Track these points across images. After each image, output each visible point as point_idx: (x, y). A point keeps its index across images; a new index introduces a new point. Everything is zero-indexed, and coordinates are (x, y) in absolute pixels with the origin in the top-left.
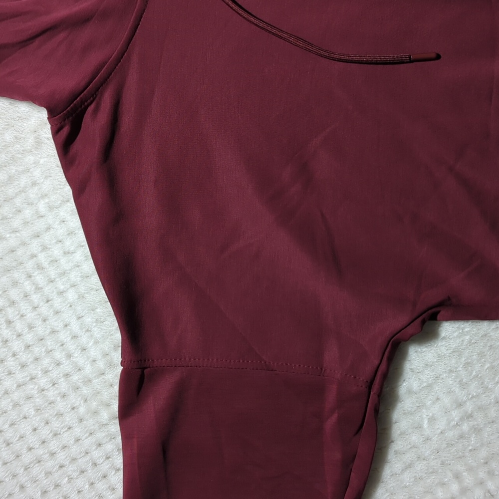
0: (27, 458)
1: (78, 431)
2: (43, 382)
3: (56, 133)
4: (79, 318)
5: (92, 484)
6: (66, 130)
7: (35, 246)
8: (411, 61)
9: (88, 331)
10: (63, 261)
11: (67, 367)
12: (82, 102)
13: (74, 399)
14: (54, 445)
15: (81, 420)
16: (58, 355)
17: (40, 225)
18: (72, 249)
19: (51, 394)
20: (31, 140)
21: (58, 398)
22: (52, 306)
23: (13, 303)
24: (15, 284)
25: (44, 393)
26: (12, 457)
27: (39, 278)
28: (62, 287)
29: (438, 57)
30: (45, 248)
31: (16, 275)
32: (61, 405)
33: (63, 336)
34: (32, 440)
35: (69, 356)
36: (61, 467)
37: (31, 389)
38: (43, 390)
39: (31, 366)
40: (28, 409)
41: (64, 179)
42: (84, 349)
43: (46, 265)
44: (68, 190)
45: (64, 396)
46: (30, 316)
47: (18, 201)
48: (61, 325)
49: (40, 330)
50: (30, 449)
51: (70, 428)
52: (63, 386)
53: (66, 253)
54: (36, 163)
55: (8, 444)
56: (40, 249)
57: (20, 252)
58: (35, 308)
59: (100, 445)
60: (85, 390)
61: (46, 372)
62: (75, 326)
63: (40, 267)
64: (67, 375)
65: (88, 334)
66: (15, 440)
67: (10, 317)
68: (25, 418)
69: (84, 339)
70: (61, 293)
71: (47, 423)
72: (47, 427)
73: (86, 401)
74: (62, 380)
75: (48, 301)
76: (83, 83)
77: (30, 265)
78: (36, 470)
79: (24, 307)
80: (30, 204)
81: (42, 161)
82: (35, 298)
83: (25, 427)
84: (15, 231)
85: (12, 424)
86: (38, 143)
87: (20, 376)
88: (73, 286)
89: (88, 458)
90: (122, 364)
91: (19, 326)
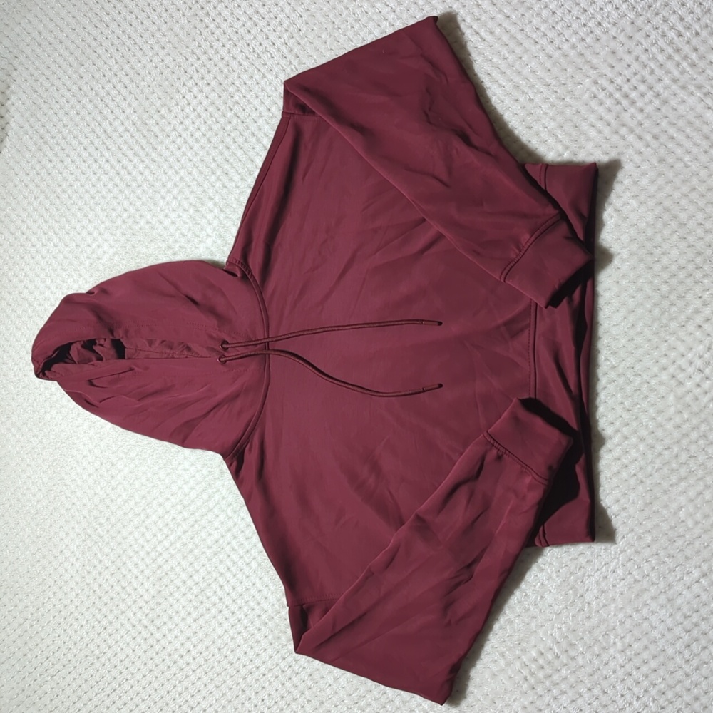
0: (243, 672)
1: (270, 651)
2: (246, 622)
3: (229, 466)
4: (260, 579)
5: (283, 684)
6: (235, 464)
7: (229, 537)
8: (424, 391)
9: (266, 586)
10: (246, 543)
11: (258, 611)
12: (241, 446)
13: (265, 631)
14: (257, 662)
15: (271, 644)
16: (252, 604)
17: (230, 523)
18: (250, 535)
19: (251, 629)
20: (218, 472)
21: (256, 632)
22: (244, 573)
23: (222, 574)
24: (221, 562)
25: (248, 629)
26: (235, 672)
27: (235, 557)
28: (247, 561)
29: (441, 386)
30: (235, 537)
31: (221, 556)
32: (258, 636)
33: (253, 591)
34: (245, 660)
35: (258, 604)
36: (264, 675)
37: (240, 627)
38: (246, 627)
39: (238, 613)
40: (240, 640)
41: (239, 493)
42: (266, 598)
43: (236, 548)
44: (242, 499)
45: (259, 630)
46: (233, 581)
47: (216, 510)
48: (251, 584)
49: (240, 589)
50: (245, 666)
51: (265, 650)
52: (257, 623)
53: (247, 539)
54: (223, 485)
55: (232, 664)
56: (232, 538)
57: (221, 542)
58: (235, 576)
59: (284, 659)
60: (270, 624)
61: (247, 615)
62: (259, 585)
63: (234, 549)
64: (259, 616)
65: (267, 588)
66: (234, 661)
67: (221, 583)
68: (239, 646)
69: (265, 591)
70: (248, 564)
71: (252, 648)
72: (252, 651)
73: (272, 631)
74: (256, 619)
75: (241, 570)
76: (240, 435)
77: (228, 548)
78: (249, 679)
79: (228, 575)
80: (223, 511)
81: (226, 484)
82: (234, 569)
83: (239, 653)
84: (216, 529)
85: (232, 651)
86: (222, 473)
87: (232, 620)
88: (254, 559)
89: (278, 667)
90: (288, 605)
91: (227, 588)
